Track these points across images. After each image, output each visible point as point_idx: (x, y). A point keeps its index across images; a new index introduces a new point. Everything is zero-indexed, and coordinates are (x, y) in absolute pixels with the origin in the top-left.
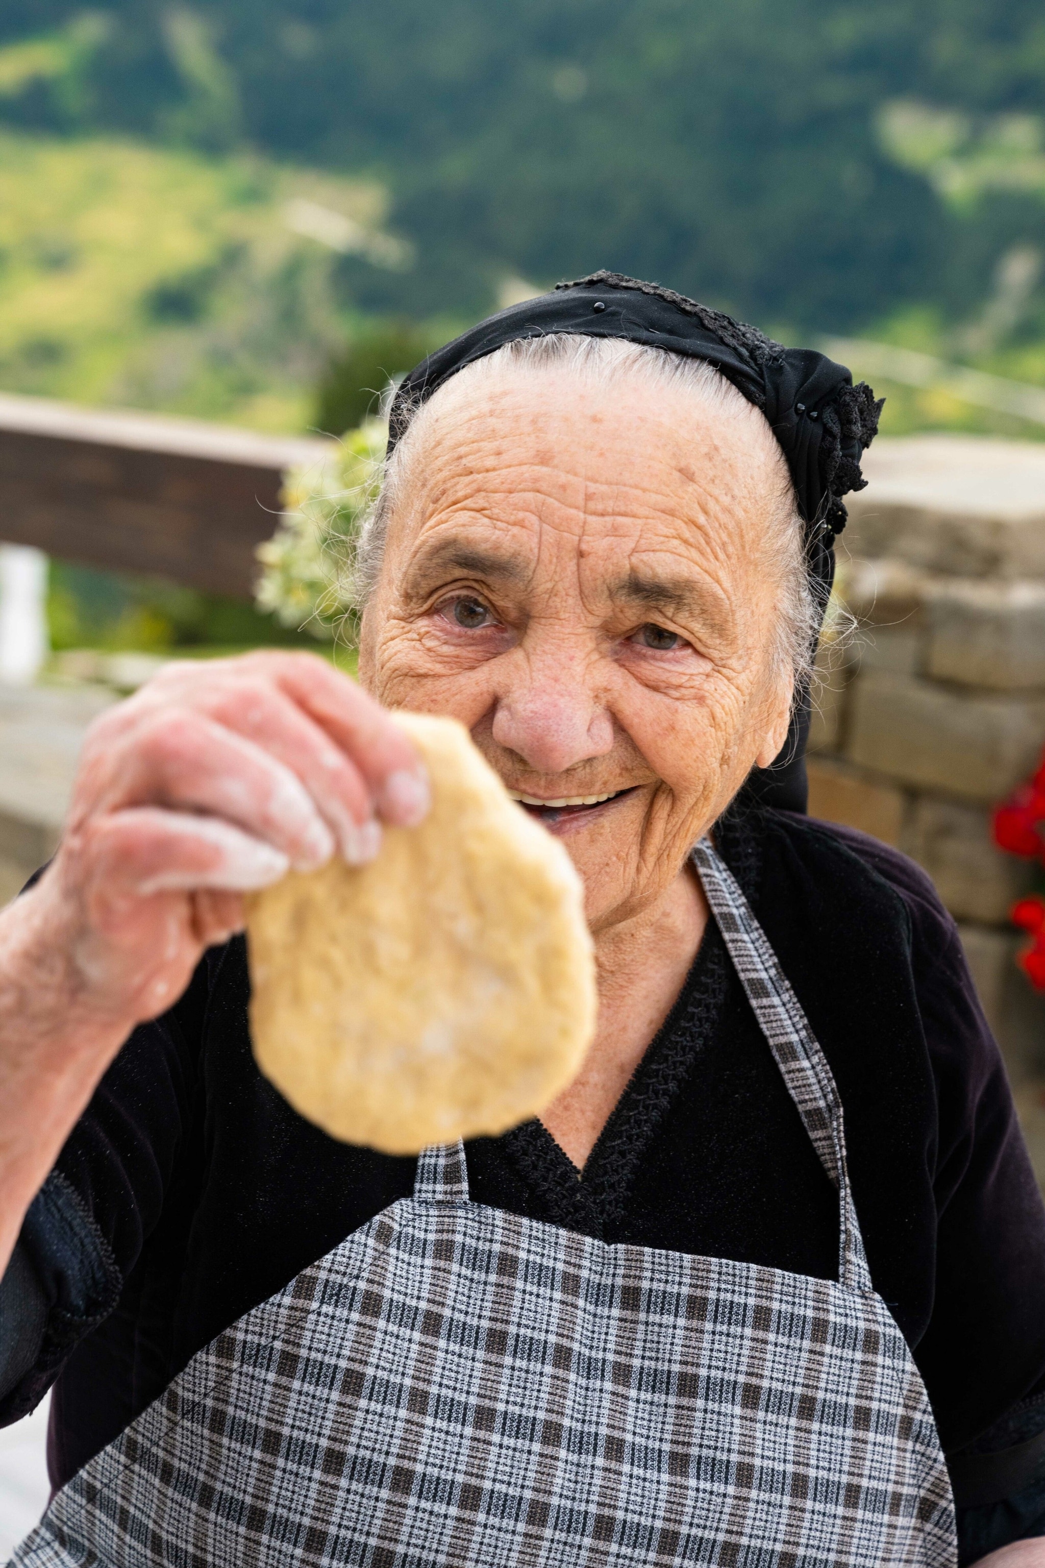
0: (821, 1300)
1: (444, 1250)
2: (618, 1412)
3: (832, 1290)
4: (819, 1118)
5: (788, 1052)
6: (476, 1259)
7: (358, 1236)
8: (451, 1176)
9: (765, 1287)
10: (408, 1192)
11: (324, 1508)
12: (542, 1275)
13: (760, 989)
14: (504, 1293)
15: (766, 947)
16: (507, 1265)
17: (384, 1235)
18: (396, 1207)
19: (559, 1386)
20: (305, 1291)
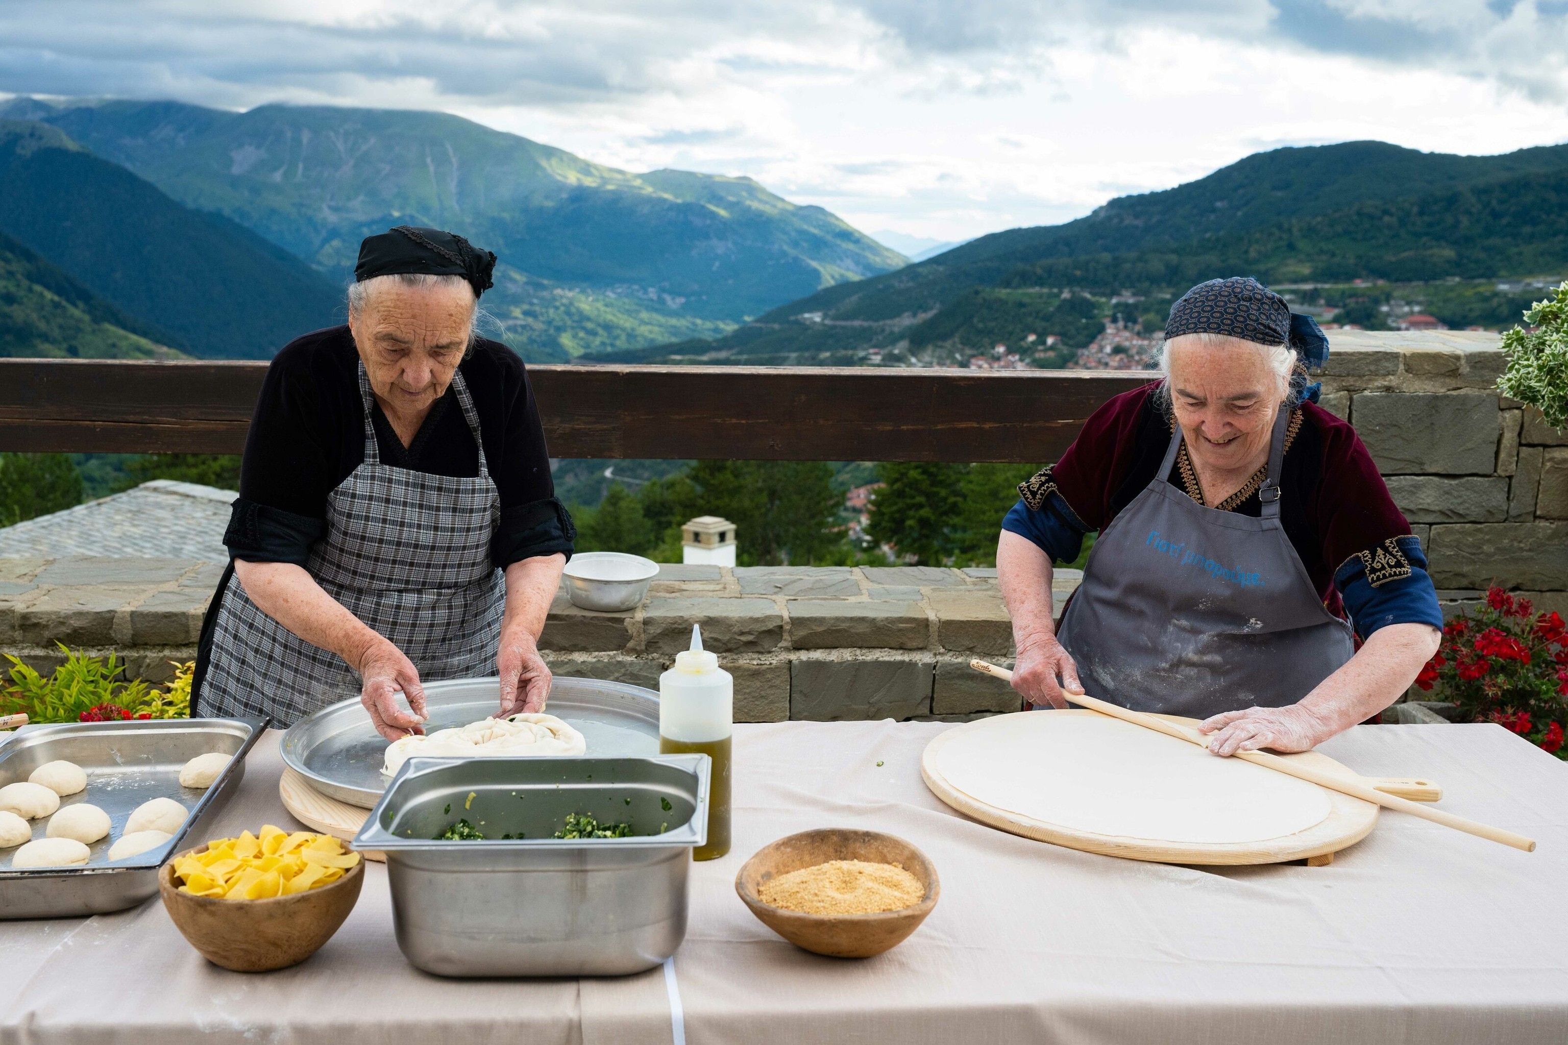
0: (473, 483)
1: (373, 478)
2: (420, 517)
3: (477, 480)
4: (475, 430)
5: (467, 411)
6: (382, 479)
7: (349, 478)
8: (374, 457)
9: (459, 482)
10: (363, 462)
11: (343, 543)
12: (399, 482)
13: (460, 393)
14: (389, 488)
15: (463, 380)
16: (390, 481)
17: (356, 477)
18: (359, 468)
19: (404, 511)
20: (336, 493)
